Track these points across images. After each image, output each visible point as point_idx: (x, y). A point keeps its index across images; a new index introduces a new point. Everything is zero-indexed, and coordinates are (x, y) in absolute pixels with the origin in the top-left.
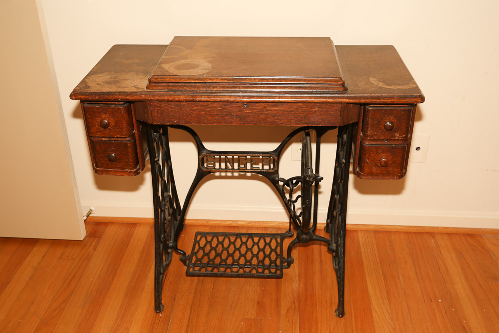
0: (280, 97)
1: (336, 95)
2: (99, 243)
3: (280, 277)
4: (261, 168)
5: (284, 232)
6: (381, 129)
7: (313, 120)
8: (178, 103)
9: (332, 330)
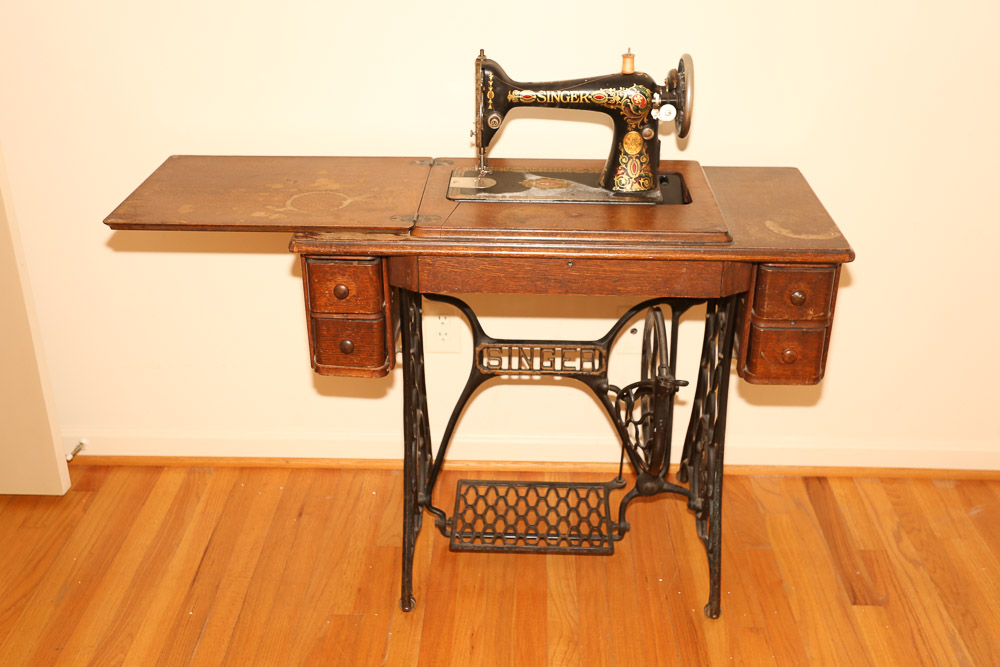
0: (626, 250)
1: (716, 249)
2: (92, 500)
3: (610, 552)
4: (578, 368)
5: (609, 480)
6: (785, 303)
7: (678, 287)
8: (461, 259)
9: (476, 628)
